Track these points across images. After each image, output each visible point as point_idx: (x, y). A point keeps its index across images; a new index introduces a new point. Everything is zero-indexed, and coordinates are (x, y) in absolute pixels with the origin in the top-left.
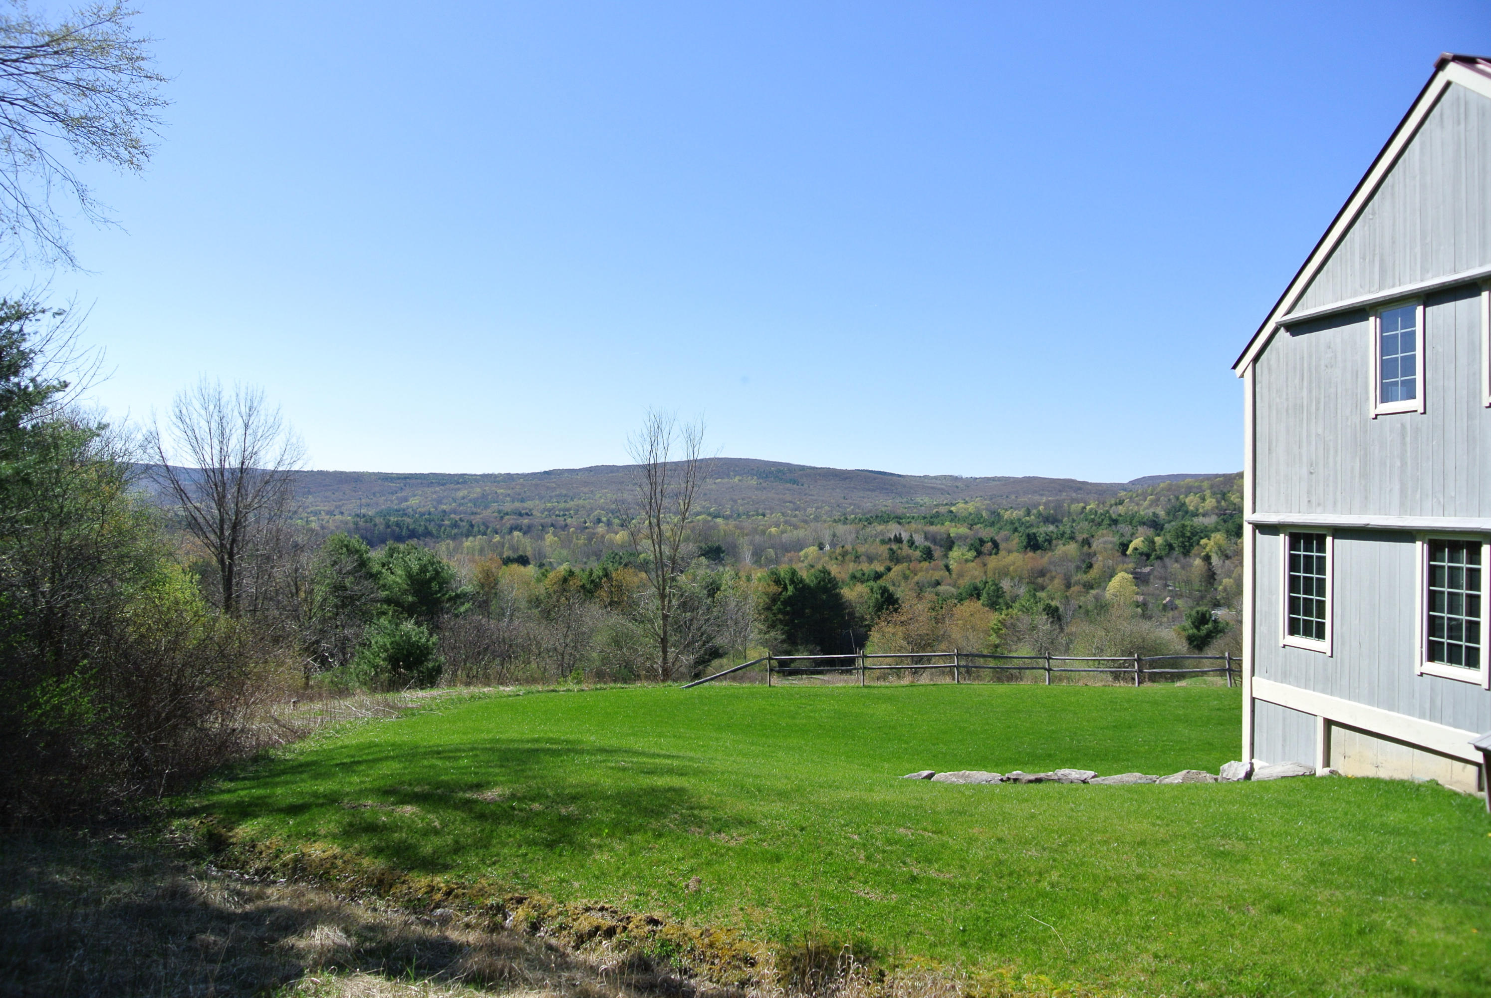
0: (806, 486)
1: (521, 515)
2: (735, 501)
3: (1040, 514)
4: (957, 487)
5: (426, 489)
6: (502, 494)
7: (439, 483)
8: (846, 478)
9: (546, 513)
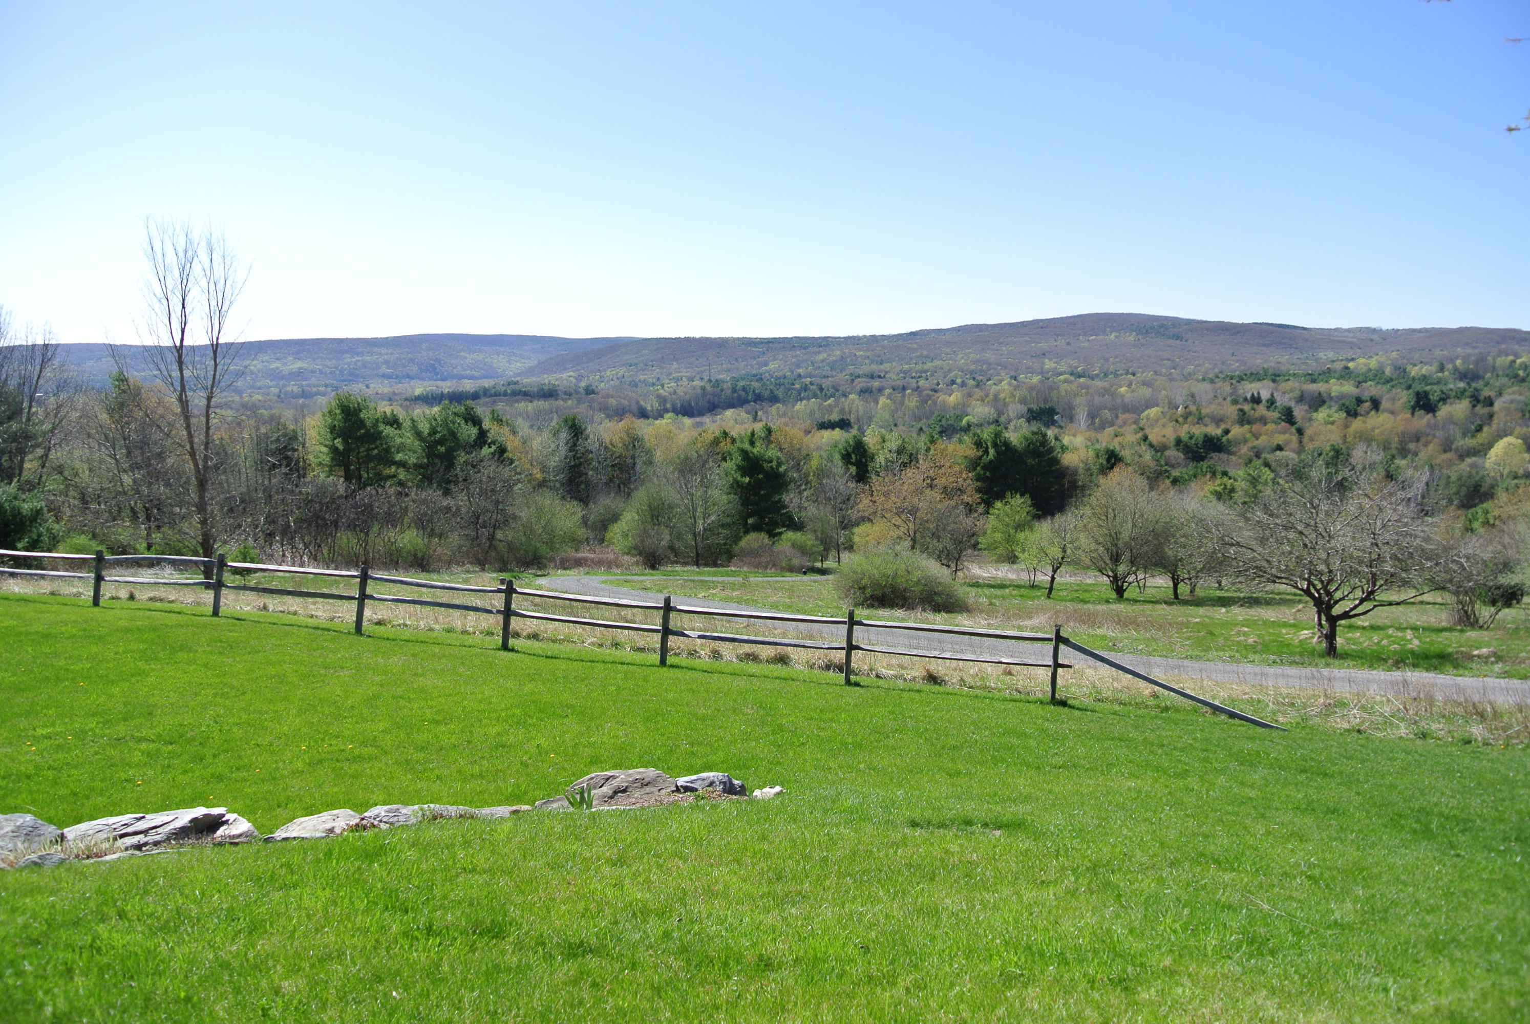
0: (1190, 341)
1: (872, 377)
2: (1106, 360)
3: (1456, 369)
4: (1372, 340)
5: (787, 353)
6: (861, 356)
7: (801, 347)
8: (1238, 332)
9: (902, 375)
